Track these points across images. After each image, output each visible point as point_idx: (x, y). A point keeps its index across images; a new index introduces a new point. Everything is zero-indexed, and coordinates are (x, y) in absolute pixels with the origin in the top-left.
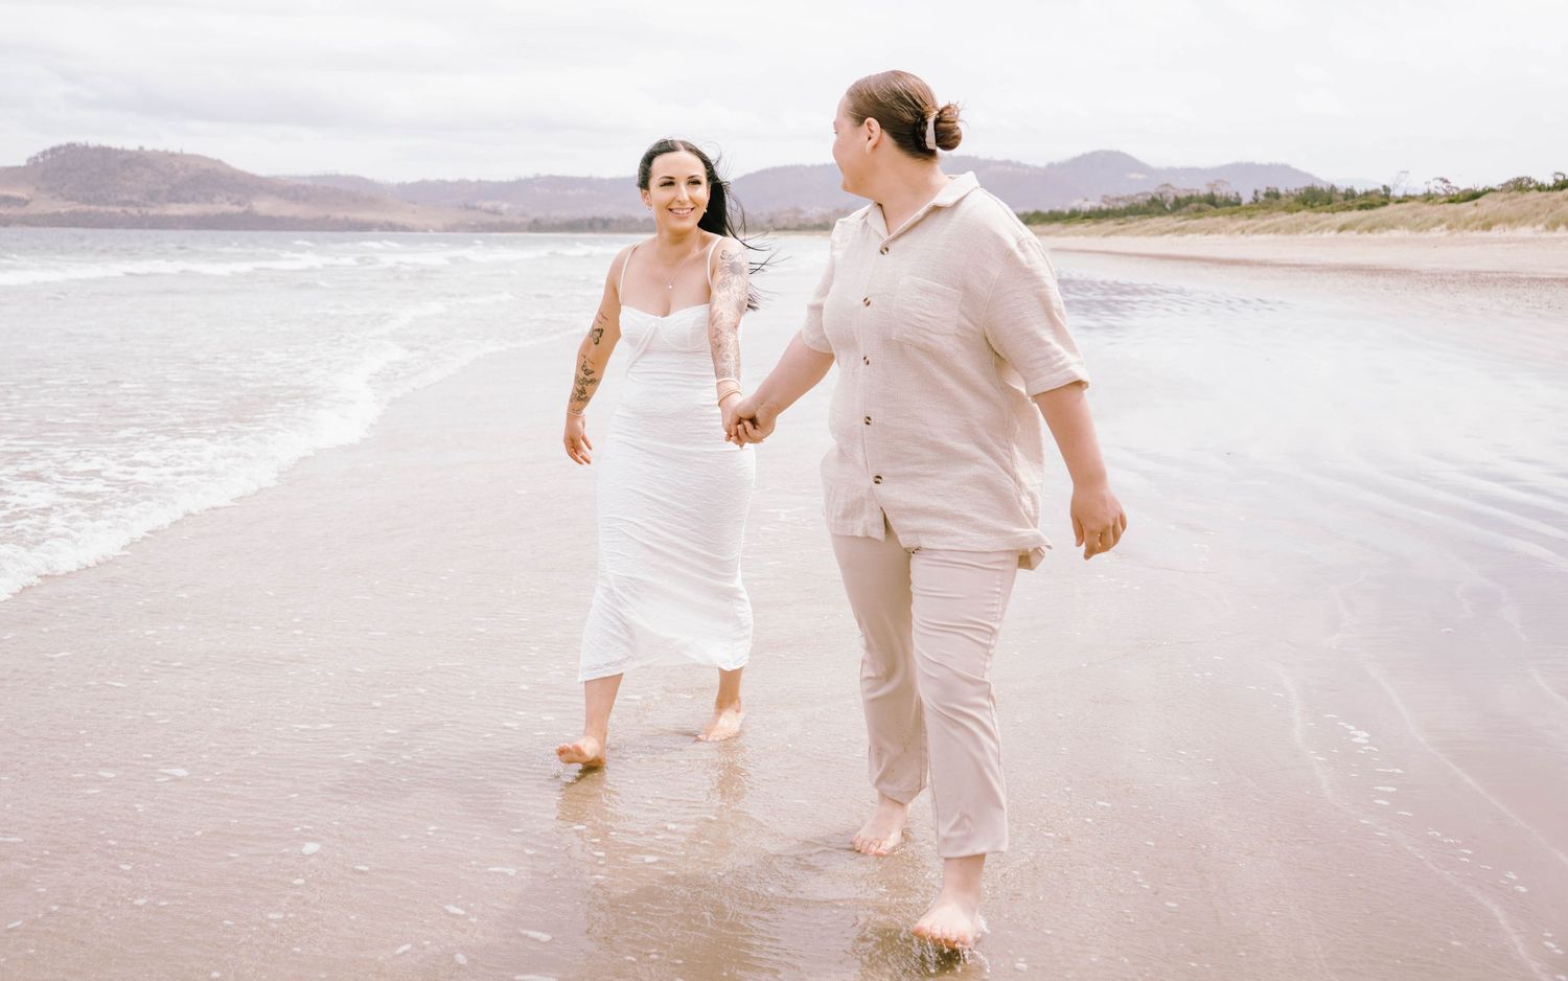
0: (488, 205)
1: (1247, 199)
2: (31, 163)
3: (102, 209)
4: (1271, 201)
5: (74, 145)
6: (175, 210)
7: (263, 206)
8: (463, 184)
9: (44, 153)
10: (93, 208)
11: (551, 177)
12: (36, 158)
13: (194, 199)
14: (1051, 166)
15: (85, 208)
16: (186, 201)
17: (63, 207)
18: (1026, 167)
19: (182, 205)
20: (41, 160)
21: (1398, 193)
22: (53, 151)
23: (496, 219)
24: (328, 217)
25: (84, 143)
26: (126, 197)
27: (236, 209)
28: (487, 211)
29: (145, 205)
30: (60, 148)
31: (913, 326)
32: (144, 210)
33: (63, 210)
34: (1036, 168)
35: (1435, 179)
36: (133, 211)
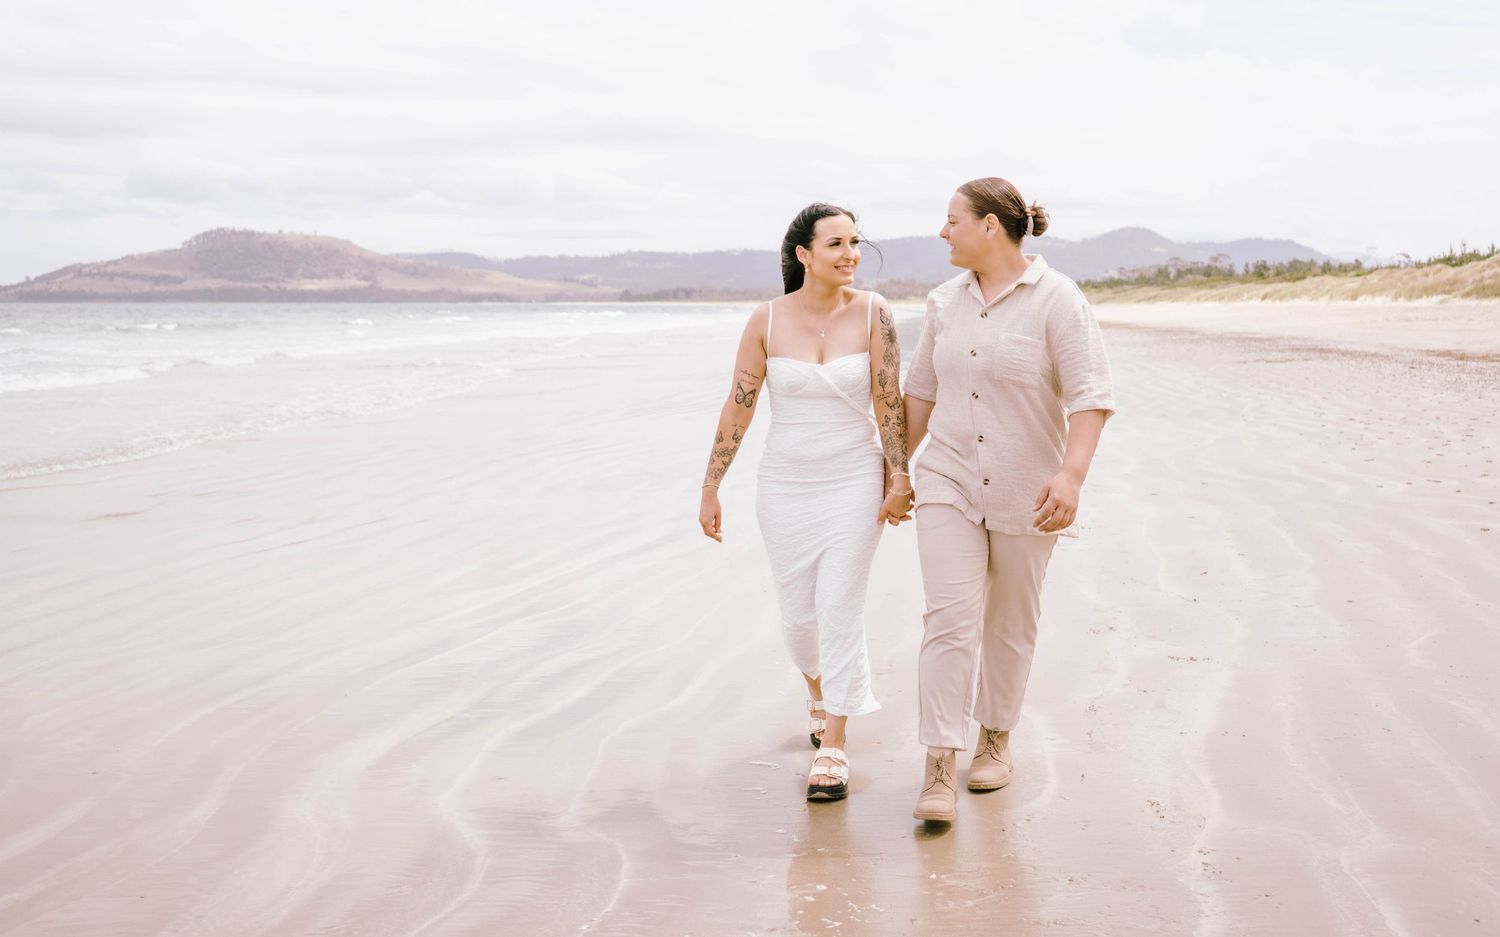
0: (585, 277)
1: (1239, 270)
2: (186, 246)
3: (247, 285)
4: (1261, 273)
5: (222, 230)
6: (309, 285)
7: (388, 281)
8: (562, 259)
9: (197, 238)
10: (239, 284)
11: (640, 253)
12: (190, 242)
13: (326, 276)
14: (1084, 241)
15: (231, 284)
16: (319, 277)
17: (212, 284)
18: (1063, 241)
19: (315, 281)
20: (194, 243)
21: (1367, 265)
22: (205, 235)
23: (592, 290)
24: (443, 289)
25: (231, 228)
26: (267, 275)
27: (363, 284)
28: (584, 283)
29: (283, 281)
30: (211, 232)
31: (1009, 368)
32: (282, 285)
33: (213, 287)
34: (1071, 243)
35: (1398, 255)
36: (273, 286)
